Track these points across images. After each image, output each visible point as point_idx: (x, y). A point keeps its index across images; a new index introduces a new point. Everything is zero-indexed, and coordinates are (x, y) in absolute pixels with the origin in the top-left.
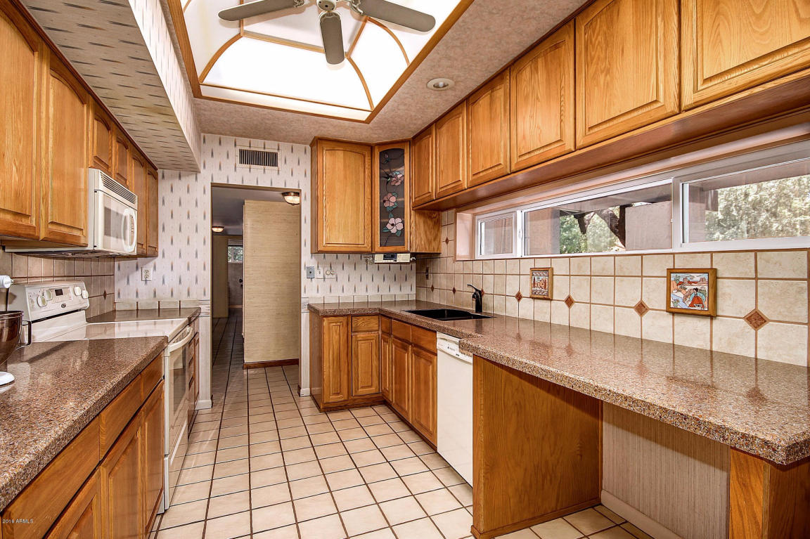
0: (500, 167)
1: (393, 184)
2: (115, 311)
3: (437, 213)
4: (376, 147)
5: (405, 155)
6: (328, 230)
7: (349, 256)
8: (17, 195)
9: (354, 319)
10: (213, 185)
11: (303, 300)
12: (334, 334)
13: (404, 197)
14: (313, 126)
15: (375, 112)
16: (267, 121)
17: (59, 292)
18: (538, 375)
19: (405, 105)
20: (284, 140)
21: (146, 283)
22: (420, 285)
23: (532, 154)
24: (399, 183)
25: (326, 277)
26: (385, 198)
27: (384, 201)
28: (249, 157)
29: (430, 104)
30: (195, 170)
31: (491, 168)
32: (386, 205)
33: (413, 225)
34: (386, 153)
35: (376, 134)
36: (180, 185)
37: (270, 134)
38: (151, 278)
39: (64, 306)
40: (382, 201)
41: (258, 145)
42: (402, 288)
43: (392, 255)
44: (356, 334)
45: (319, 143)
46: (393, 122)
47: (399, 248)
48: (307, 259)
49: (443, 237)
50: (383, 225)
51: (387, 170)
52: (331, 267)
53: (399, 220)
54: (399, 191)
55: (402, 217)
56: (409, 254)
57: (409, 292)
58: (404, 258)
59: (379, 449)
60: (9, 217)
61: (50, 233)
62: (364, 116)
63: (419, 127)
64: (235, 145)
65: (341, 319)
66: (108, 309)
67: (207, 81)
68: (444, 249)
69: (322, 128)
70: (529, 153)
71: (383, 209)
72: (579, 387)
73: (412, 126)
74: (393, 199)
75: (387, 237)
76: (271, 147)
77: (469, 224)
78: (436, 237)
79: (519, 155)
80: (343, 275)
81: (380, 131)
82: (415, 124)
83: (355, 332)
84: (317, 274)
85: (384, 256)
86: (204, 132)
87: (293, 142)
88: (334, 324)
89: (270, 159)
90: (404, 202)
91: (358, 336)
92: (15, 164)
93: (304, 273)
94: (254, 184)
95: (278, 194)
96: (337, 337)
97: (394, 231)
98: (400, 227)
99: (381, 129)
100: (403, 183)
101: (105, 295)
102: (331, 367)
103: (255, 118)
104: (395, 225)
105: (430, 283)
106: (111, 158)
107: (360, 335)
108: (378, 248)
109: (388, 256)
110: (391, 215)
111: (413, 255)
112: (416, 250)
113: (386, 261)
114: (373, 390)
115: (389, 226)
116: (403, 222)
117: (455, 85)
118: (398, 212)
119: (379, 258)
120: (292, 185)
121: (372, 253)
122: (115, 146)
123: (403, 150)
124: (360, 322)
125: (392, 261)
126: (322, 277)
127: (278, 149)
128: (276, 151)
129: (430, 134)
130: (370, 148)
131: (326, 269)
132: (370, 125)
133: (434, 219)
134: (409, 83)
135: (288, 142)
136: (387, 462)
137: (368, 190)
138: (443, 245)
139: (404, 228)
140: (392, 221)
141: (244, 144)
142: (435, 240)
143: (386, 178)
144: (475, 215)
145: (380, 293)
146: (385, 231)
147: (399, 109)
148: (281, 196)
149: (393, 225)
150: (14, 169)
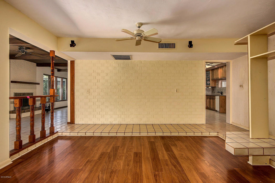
13: (210, 78)
22: (212, 92)
40: (206, 79)
42: (209, 92)
47: (209, 86)
49: (217, 84)
53: (209, 82)
55: (210, 81)
68: (217, 86)
75: (207, 84)
77: (221, 82)
78: (215, 84)
98: (209, 83)
105: (214, 91)
111: (211, 87)
118: (209, 80)
129: (219, 69)
133: (215, 82)
138: (217, 85)
140: (208, 82)
143: (207, 75)
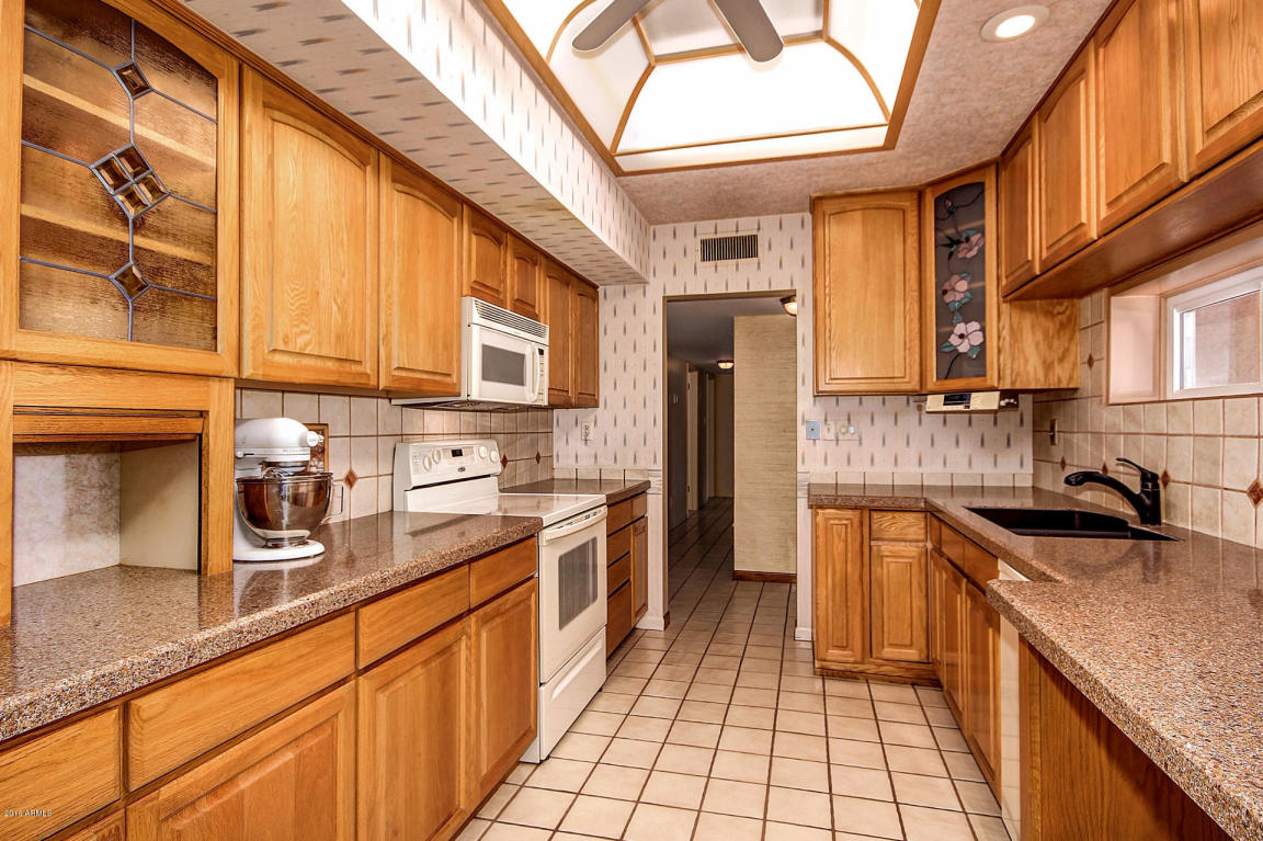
0: (1163, 172)
1: (960, 256)
2: (553, 479)
3: (1066, 303)
4: (929, 191)
5: (987, 193)
6: (834, 354)
7: (884, 399)
8: (339, 338)
9: (875, 515)
10: (669, 300)
11: (800, 477)
12: (836, 540)
13: (983, 279)
14: (799, 177)
15: (896, 122)
16: (726, 187)
17: (457, 453)
18: (1100, 707)
19: (952, 92)
20: (763, 210)
21: (586, 443)
22: (1039, 457)
23: (1240, 119)
24: (973, 253)
25: (841, 437)
26: (946, 286)
27: (945, 292)
28: (716, 250)
29: (1010, 74)
30: (641, 281)
31: (1144, 179)
32: (948, 298)
33: (1005, 333)
34: (947, 198)
35: (918, 165)
36: (624, 306)
37: (740, 206)
38: (590, 437)
39: (462, 469)
40: (940, 292)
41: (727, 228)
42: (999, 460)
43: (958, 397)
44: (880, 543)
45: (821, 205)
46: (944, 134)
47: (975, 382)
48: (806, 405)
49: (1084, 355)
50: (942, 339)
51: (950, 231)
52: (849, 420)
53: (975, 325)
54: (975, 269)
55: (980, 317)
56: (998, 393)
57: (1015, 468)
58: (982, 401)
59: (889, 772)
60: (330, 365)
61: (393, 381)
62: (878, 137)
63: (1008, 128)
64: (695, 234)
65: (849, 513)
66: (542, 476)
67: (621, 148)
68: (1085, 380)
69: (815, 179)
70: (1231, 116)
71: (942, 307)
72: (1181, 773)
73: (988, 131)
74: (962, 286)
75: (952, 362)
76: (746, 226)
78: (1065, 356)
79: (1206, 128)
80: (872, 436)
81: (925, 158)
82: (995, 125)
83: (877, 539)
84: (823, 432)
85: (946, 399)
86: (651, 223)
87: (782, 212)
88: (836, 522)
89: (745, 247)
90: (984, 288)
91: (883, 548)
92: (336, 302)
93: (802, 430)
94: (721, 290)
95: (776, 301)
96: (841, 545)
97: (964, 348)
98: (977, 339)
99: (925, 153)
100: (982, 251)
101: (538, 458)
102: (830, 597)
103: (707, 187)
104: (966, 337)
105: (1057, 452)
106: (504, 281)
107: (886, 548)
108: (932, 380)
109: (953, 397)
110: (958, 316)
111: (1005, 394)
112: (1013, 383)
113: (949, 408)
114: (912, 654)
115: (954, 340)
116: (983, 330)
117: (1051, 12)
118: (973, 309)
119: (935, 403)
120: (781, 285)
121: (920, 395)
122: (511, 264)
123: (982, 185)
124: (888, 524)
125: (961, 408)
126: (833, 437)
127: (759, 229)
128: (754, 233)
129: (1030, 136)
130: (915, 196)
131: (840, 423)
132: (899, 149)
133: (1060, 317)
134: (939, 46)
135: (773, 214)
136: (895, 802)
137: (913, 274)
138: (1081, 370)
139: (984, 343)
140: (960, 328)
141: (708, 230)
142: (1061, 360)
143: (949, 246)
144: (1164, 297)
145: (950, 469)
146: (946, 350)
147: (943, 106)
148: (780, 303)
149: (962, 336)
150: (335, 308)
